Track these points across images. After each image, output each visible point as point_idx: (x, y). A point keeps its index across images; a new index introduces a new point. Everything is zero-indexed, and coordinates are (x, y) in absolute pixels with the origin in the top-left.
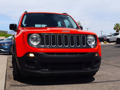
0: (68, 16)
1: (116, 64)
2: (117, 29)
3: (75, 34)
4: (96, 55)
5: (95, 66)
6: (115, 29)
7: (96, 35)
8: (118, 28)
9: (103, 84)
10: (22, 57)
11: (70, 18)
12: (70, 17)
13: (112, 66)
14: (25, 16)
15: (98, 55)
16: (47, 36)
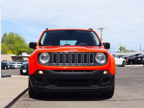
0: (92, 32)
3: (82, 52)
5: (103, 84)
7: (106, 53)
10: (33, 74)
11: (94, 34)
12: (94, 32)
14: (45, 34)
15: (108, 73)
16: (55, 55)
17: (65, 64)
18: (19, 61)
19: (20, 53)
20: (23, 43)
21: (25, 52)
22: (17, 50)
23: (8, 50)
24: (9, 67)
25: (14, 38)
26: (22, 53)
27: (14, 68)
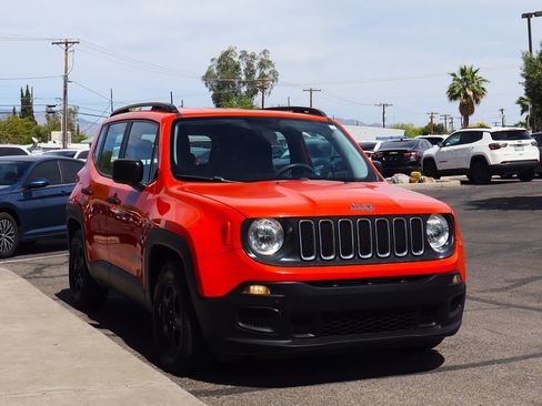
1: (496, 296)
2: (466, 96)
3: (390, 217)
4: (455, 280)
5: (451, 315)
6: (453, 95)
8: (471, 93)
9: (477, 371)
10: (224, 296)
13: (484, 305)
15: (460, 279)
16: (306, 226)
17: (340, 258)
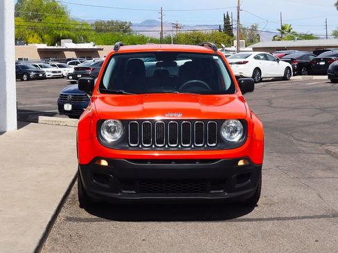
3: (193, 120)
4: (241, 163)
7: (245, 120)
10: (88, 165)
14: (113, 61)
15: (248, 163)
16: (134, 125)
17: (155, 146)
18: (54, 61)
19: (58, 40)
20: (63, 18)
21: (69, 37)
22: (49, 33)
23: (30, 34)
24: (32, 74)
25: (44, 7)
26: (62, 41)
27: (44, 78)
